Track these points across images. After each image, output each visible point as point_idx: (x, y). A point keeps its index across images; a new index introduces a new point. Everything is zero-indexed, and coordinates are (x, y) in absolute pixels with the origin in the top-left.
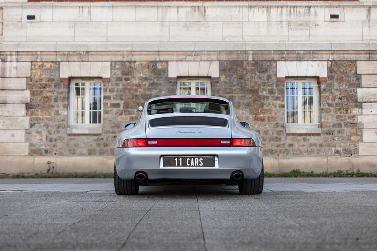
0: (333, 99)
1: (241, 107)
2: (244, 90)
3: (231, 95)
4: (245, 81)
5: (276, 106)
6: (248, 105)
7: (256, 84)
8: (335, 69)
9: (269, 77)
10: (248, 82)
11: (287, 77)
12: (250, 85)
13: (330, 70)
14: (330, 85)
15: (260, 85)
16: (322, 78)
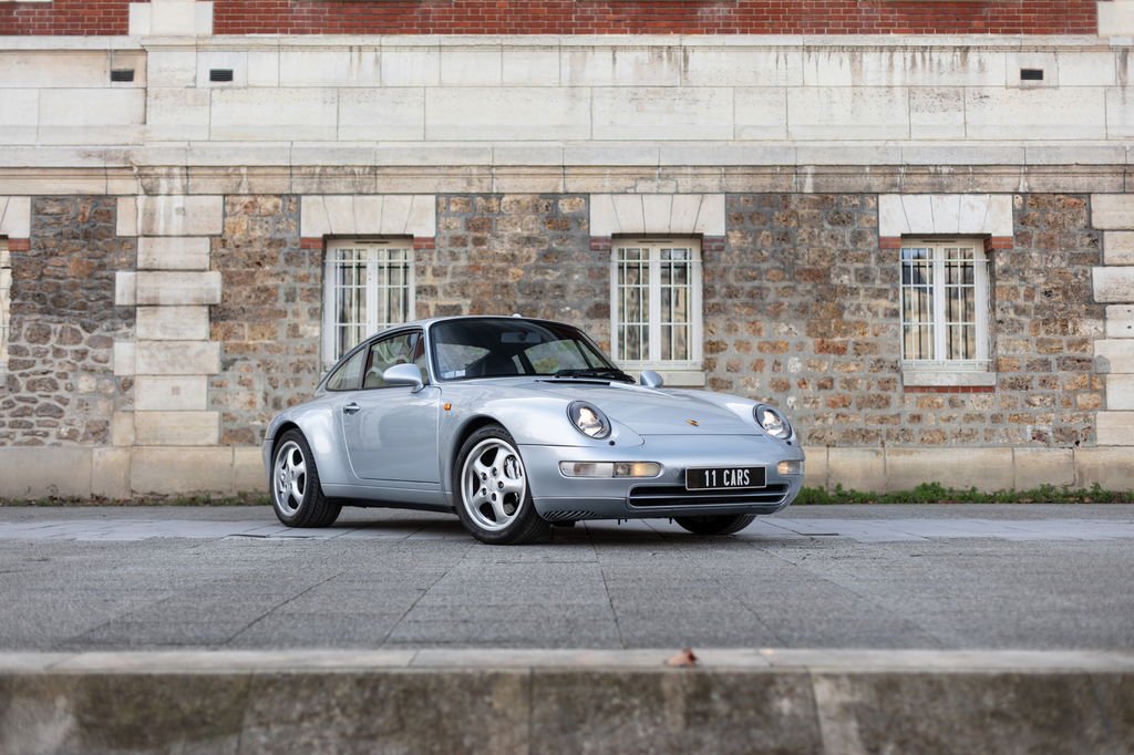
0: (1029, 296)
1: (784, 315)
2: (790, 270)
3: (756, 283)
4: (794, 247)
5: (876, 314)
6: (803, 310)
7: (823, 254)
8: (1034, 214)
9: (858, 237)
10: (802, 250)
11: (904, 236)
12: (807, 258)
13: (1021, 218)
14: (1020, 258)
15: (833, 258)
16: (1000, 239)
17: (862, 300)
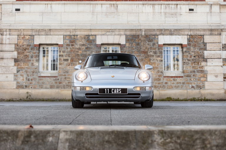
0: (191, 57)
2: (139, 51)
4: (140, 46)
5: (158, 61)
7: (146, 48)
8: (192, 39)
9: (154, 44)
10: (142, 47)
11: (164, 44)
12: (143, 49)
13: (189, 40)
14: (189, 49)
15: (148, 49)
16: (184, 45)
17: (155, 58)
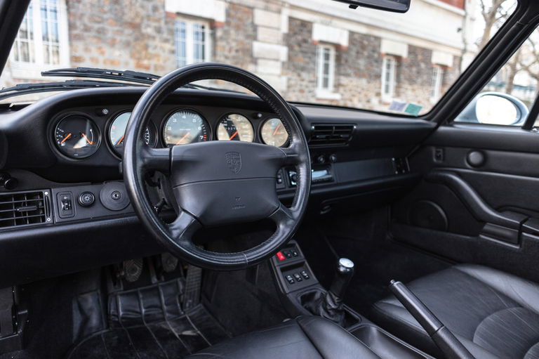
0: (230, 51)
1: (117, 46)
2: (119, 20)
3: (101, 25)
4: (122, 8)
5: (164, 51)
6: (127, 44)
7: (137, 15)
8: (232, 13)
9: (155, 9)
10: (126, 11)
11: (179, 14)
12: (129, 16)
13: (228, 14)
14: (226, 33)
15: (142, 19)
16: (220, 23)
17: (157, 42)
